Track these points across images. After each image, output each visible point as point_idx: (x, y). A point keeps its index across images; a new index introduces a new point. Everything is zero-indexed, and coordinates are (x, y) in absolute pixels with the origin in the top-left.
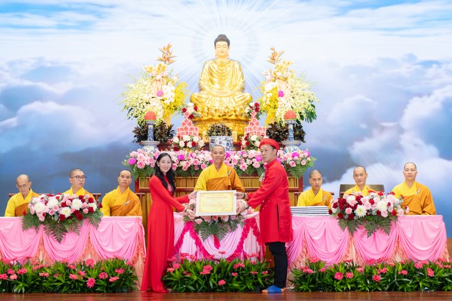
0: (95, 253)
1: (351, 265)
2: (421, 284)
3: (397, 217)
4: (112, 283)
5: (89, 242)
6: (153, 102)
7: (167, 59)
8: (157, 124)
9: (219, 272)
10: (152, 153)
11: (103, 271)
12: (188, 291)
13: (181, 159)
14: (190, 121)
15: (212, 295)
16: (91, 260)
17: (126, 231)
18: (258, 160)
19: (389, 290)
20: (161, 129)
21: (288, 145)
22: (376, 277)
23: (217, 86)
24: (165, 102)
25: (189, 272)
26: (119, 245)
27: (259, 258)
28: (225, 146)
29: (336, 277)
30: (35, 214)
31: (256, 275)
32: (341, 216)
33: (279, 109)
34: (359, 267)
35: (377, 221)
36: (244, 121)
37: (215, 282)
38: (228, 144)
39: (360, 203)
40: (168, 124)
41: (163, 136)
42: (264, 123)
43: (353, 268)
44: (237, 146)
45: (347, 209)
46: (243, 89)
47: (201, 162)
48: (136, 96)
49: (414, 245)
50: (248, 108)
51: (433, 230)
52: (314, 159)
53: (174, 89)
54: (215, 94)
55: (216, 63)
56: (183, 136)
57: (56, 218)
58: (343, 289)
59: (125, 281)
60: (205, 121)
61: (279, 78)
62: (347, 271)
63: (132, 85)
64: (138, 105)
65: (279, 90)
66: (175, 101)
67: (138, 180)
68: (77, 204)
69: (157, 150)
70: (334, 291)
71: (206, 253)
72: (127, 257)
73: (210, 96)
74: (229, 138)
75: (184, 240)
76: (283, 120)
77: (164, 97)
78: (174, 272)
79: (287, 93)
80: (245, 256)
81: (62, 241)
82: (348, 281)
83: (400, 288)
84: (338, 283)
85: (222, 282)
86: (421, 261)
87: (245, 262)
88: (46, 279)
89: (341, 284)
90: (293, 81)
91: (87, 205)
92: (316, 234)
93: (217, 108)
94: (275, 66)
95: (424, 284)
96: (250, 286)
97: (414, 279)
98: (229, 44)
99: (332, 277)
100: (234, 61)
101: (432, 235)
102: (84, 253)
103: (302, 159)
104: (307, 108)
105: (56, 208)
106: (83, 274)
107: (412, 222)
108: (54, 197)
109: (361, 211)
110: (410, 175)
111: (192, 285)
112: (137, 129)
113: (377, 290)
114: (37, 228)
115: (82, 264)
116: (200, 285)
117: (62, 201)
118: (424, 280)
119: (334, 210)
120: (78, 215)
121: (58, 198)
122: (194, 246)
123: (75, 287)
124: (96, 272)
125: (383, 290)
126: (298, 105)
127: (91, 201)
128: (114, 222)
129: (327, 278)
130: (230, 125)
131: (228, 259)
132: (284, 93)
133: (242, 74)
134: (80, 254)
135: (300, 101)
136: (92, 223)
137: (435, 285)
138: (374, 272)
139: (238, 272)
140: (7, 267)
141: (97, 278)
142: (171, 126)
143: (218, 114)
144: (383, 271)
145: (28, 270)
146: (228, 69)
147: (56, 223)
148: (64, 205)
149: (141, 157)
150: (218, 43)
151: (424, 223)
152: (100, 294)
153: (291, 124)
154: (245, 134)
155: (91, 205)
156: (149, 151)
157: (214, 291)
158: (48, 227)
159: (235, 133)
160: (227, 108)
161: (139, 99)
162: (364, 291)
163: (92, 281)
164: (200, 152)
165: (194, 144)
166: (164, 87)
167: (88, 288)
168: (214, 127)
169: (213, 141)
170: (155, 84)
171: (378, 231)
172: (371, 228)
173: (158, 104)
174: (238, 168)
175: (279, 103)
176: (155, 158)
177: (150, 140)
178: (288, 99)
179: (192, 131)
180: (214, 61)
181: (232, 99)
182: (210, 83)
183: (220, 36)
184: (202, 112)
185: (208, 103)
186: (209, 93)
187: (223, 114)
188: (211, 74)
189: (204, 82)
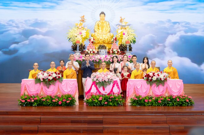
0: (61, 92)
2: (175, 104)
3: (167, 80)
4: (67, 103)
5: (59, 88)
6: (78, 37)
7: (83, 21)
9: (105, 99)
11: (64, 99)
12: (94, 106)
14: (92, 44)
15: (103, 108)
16: (60, 95)
17: (72, 85)
19: (164, 106)
20: (81, 46)
21: (127, 53)
22: (159, 101)
23: (100, 30)
24: (83, 36)
25: (94, 99)
26: (69, 90)
27: (118, 94)
28: (105, 53)
29: (145, 101)
30: (39, 78)
31: (118, 100)
32: (147, 80)
33: (123, 40)
34: (153, 97)
35: (160, 82)
36: (111, 43)
37: (104, 103)
38: (106, 52)
39: (154, 76)
40: (83, 45)
41: (82, 49)
42: (118, 44)
43: (151, 98)
44: (109, 53)
45: (150, 78)
46: (110, 32)
47: (96, 59)
49: (173, 90)
50: (113, 39)
51: (179, 85)
53: (86, 32)
54: (100, 33)
56: (90, 49)
57: (47, 80)
58: (148, 105)
59: (72, 102)
60: (97, 43)
61: (123, 28)
62: (149, 99)
63: (70, 30)
64: (73, 37)
65: (123, 32)
66: (86, 36)
68: (54, 75)
69: (80, 54)
70: (145, 106)
71: (100, 93)
72: (72, 94)
74: (106, 50)
75: (92, 88)
76: (125, 43)
77: (82, 34)
78: (89, 99)
79: (126, 34)
80: (113, 93)
81: (49, 88)
82: (149, 102)
83: (168, 105)
85: (106, 103)
86: (175, 96)
87: (113, 96)
88: (44, 101)
89: (147, 103)
90: (128, 29)
91: (58, 76)
92: (139, 86)
93: (101, 39)
96: (116, 104)
97: (172, 102)
98: (105, 15)
99: (144, 101)
100: (107, 21)
101: (179, 87)
104: (133, 39)
105: (47, 77)
106: (57, 100)
107: (172, 82)
108: (46, 73)
109: (154, 78)
110: (170, 65)
111: (95, 104)
112: (72, 46)
113: (160, 106)
114: (40, 83)
115: (56, 96)
116: (98, 104)
117: (49, 74)
118: (176, 102)
119: (145, 78)
120: (55, 79)
121: (47, 73)
122: (96, 90)
123: (54, 104)
124: (62, 99)
125: (162, 106)
126: (130, 38)
127: (59, 74)
129: (142, 102)
130: (106, 45)
131: (108, 94)
132: (125, 33)
133: (110, 26)
134: (56, 93)
136: (60, 82)
137: (180, 104)
138: (159, 99)
139: (111, 99)
140: (30, 97)
141: (62, 101)
142: (85, 45)
143: (101, 41)
144: (161, 99)
145: (37, 98)
146: (105, 24)
147: (47, 82)
148: (50, 75)
150: (101, 15)
151: (176, 83)
152: (64, 107)
153: (128, 45)
154: (112, 48)
156: (78, 55)
157: (103, 106)
158: (44, 83)
159: (107, 48)
160: (105, 39)
161: (73, 35)
162: (155, 106)
163: (60, 102)
164: (96, 55)
165: (93, 52)
166: (82, 31)
167: (59, 105)
168: (100, 46)
169: (100, 51)
170: (79, 30)
171: (160, 85)
172: (158, 84)
173: (80, 37)
174: (109, 61)
175: (123, 37)
176: (80, 57)
177: (78, 51)
178: (126, 36)
179: (93, 47)
180: (100, 21)
181: (106, 36)
182: (98, 29)
183: (102, 12)
184: (96, 40)
185: (98, 37)
186: (98, 33)
187: (103, 41)
188: (98, 26)
189: (96, 29)
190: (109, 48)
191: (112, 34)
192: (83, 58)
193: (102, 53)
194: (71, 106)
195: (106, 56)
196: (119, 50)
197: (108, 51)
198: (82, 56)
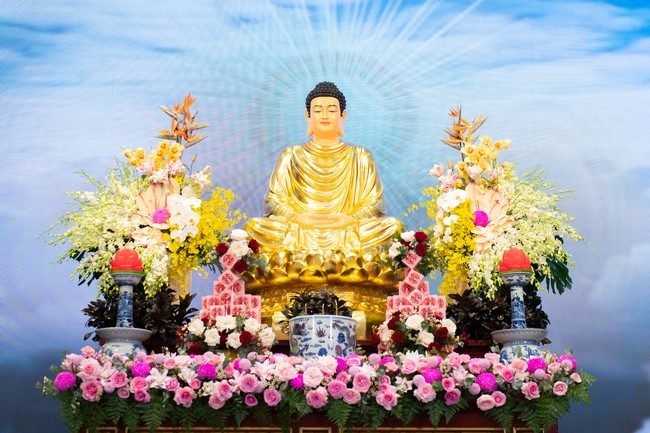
6: (140, 240)
7: (182, 134)
10: (126, 358)
13: (207, 374)
18: (428, 380)
20: (162, 304)
21: (511, 342)
24: (174, 235)
28: (334, 342)
33: (477, 256)
38: (341, 338)
40: (179, 296)
44: (370, 345)
46: (378, 215)
47: (263, 384)
48: (98, 221)
52: (591, 379)
54: (307, 221)
56: (218, 318)
60: (281, 286)
61: (473, 181)
63: (89, 195)
64: (102, 244)
65: (474, 209)
66: (202, 236)
69: (141, 353)
73: (295, 226)
74: (345, 322)
76: (490, 280)
79: (496, 215)
90: (512, 187)
93: (312, 253)
94: (462, 152)
100: (355, 146)
103: (558, 377)
104: (551, 253)
130: (348, 297)
132: (491, 217)
135: (534, 237)
142: (189, 298)
143: (313, 268)
146: (342, 165)
149: (89, 369)
153: (519, 284)
154: (389, 313)
156: (116, 355)
159: (359, 316)
160: (338, 252)
161: (106, 227)
164: (260, 357)
165: (249, 341)
166: (174, 199)
169: (299, 330)
170: (149, 193)
173: (154, 242)
174: (372, 401)
175: (477, 240)
176: (131, 374)
177: (125, 325)
178: (501, 230)
179: (243, 306)
181: (351, 234)
182: (295, 198)
183: (320, 86)
185: (289, 242)
186: (291, 219)
187: (329, 266)
188: (298, 177)
189: (279, 196)
190: (374, 317)
191: (392, 224)
192: (159, 379)
193: (314, 339)
195: (342, 366)
196: (450, 326)
197: (362, 337)
198: (152, 365)
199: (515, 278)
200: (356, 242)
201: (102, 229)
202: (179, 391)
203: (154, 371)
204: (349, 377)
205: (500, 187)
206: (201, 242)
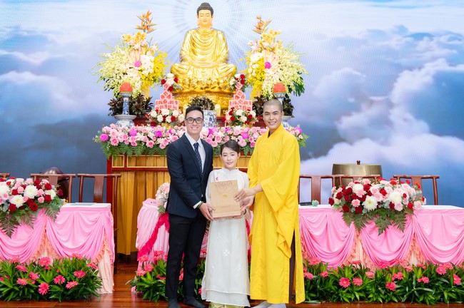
0: (53, 249)
1: (359, 267)
3: (412, 210)
4: (68, 290)
5: (45, 236)
6: (130, 73)
7: (146, 27)
8: (134, 97)
10: (127, 128)
11: (60, 273)
12: (161, 299)
13: (159, 135)
14: (169, 93)
16: (47, 260)
17: (90, 223)
18: (244, 138)
19: (407, 301)
20: (139, 101)
22: (390, 284)
24: (143, 73)
25: (164, 276)
26: (81, 241)
29: (341, 284)
32: (346, 209)
33: (265, 82)
34: (368, 270)
35: (389, 215)
36: (229, 94)
38: (210, 119)
39: (370, 194)
40: (145, 98)
41: (140, 110)
42: (249, 96)
43: (362, 273)
44: (221, 121)
45: (354, 201)
46: (226, 60)
48: (113, 66)
49: (433, 243)
50: (234, 80)
51: (457, 227)
52: (306, 137)
53: (153, 59)
54: (197, 65)
55: (197, 32)
56: (162, 110)
58: (350, 299)
59: (86, 286)
60: (186, 93)
61: (265, 49)
62: (355, 276)
63: (109, 55)
64: (114, 75)
65: (265, 61)
66: (154, 72)
67: (111, 158)
68: (31, 192)
69: (133, 124)
70: (339, 301)
73: (192, 67)
74: (212, 112)
76: (270, 93)
77: (142, 67)
78: (145, 276)
79: (274, 64)
81: (13, 235)
82: (355, 289)
83: (421, 299)
84: (344, 292)
86: (443, 264)
89: (348, 292)
90: (281, 51)
91: (43, 193)
92: (316, 229)
93: (199, 80)
94: (261, 35)
95: (450, 295)
97: (437, 288)
98: (212, 13)
99: (336, 283)
100: (217, 30)
101: (454, 233)
102: (39, 249)
104: (295, 80)
105: (5, 196)
106: (35, 277)
107: (431, 216)
108: (5, 183)
109: (371, 204)
112: (113, 101)
115: (37, 263)
117: (14, 188)
118: (449, 289)
119: (336, 201)
120: (32, 205)
121: (9, 184)
123: (23, 294)
124: (51, 275)
125: (400, 301)
126: (287, 77)
127: (48, 187)
128: (75, 212)
129: (331, 285)
130: (212, 98)
132: (272, 64)
133: (226, 44)
134: (34, 251)
135: (288, 73)
136: (49, 214)
137: (462, 295)
138: (389, 279)
141: (52, 283)
142: (150, 99)
143: (199, 86)
144: (398, 276)
146: (212, 39)
147: (5, 214)
148: (15, 193)
149: (113, 133)
150: (202, 11)
151: (445, 218)
152: (55, 304)
153: (281, 97)
154: (230, 107)
155: (48, 192)
156: (123, 127)
159: (218, 107)
160: (210, 79)
161: (116, 69)
163: (45, 286)
164: (179, 128)
165: (174, 119)
166: (143, 57)
167: (40, 295)
168: (196, 100)
170: (133, 53)
171: (390, 227)
172: (383, 222)
173: (136, 75)
175: (266, 75)
176: (129, 135)
177: (126, 114)
178: (276, 71)
179: (172, 105)
180: (197, 30)
181: (215, 71)
182: (192, 54)
183: (203, 4)
184: (184, 84)
185: (190, 74)
186: (191, 64)
187: (206, 86)
188: (193, 44)
189: (186, 52)
190: (224, 106)
191: (231, 67)
192: (140, 137)
194: (82, 299)
195: (211, 132)
196: (253, 113)
197: (219, 115)
198: (137, 131)
199: (279, 95)
200: (217, 74)
201: (114, 69)
202: (148, 142)
203: (138, 133)
204: (213, 137)
205: (276, 52)
206: (154, 75)
